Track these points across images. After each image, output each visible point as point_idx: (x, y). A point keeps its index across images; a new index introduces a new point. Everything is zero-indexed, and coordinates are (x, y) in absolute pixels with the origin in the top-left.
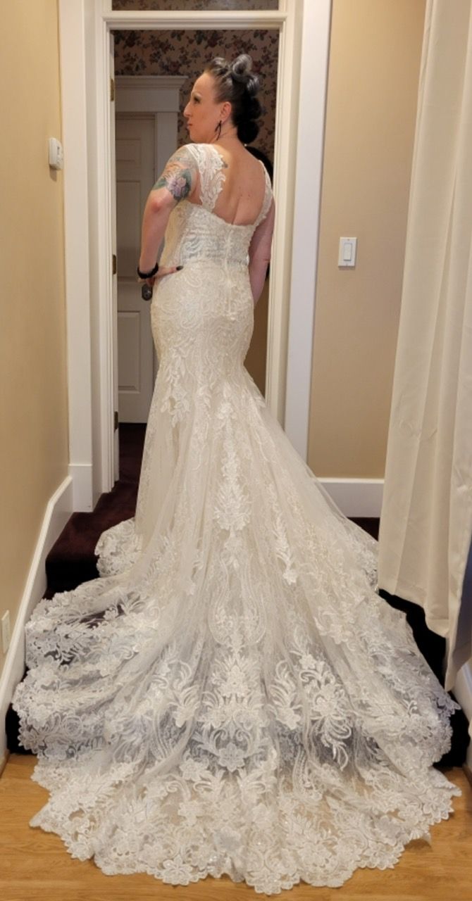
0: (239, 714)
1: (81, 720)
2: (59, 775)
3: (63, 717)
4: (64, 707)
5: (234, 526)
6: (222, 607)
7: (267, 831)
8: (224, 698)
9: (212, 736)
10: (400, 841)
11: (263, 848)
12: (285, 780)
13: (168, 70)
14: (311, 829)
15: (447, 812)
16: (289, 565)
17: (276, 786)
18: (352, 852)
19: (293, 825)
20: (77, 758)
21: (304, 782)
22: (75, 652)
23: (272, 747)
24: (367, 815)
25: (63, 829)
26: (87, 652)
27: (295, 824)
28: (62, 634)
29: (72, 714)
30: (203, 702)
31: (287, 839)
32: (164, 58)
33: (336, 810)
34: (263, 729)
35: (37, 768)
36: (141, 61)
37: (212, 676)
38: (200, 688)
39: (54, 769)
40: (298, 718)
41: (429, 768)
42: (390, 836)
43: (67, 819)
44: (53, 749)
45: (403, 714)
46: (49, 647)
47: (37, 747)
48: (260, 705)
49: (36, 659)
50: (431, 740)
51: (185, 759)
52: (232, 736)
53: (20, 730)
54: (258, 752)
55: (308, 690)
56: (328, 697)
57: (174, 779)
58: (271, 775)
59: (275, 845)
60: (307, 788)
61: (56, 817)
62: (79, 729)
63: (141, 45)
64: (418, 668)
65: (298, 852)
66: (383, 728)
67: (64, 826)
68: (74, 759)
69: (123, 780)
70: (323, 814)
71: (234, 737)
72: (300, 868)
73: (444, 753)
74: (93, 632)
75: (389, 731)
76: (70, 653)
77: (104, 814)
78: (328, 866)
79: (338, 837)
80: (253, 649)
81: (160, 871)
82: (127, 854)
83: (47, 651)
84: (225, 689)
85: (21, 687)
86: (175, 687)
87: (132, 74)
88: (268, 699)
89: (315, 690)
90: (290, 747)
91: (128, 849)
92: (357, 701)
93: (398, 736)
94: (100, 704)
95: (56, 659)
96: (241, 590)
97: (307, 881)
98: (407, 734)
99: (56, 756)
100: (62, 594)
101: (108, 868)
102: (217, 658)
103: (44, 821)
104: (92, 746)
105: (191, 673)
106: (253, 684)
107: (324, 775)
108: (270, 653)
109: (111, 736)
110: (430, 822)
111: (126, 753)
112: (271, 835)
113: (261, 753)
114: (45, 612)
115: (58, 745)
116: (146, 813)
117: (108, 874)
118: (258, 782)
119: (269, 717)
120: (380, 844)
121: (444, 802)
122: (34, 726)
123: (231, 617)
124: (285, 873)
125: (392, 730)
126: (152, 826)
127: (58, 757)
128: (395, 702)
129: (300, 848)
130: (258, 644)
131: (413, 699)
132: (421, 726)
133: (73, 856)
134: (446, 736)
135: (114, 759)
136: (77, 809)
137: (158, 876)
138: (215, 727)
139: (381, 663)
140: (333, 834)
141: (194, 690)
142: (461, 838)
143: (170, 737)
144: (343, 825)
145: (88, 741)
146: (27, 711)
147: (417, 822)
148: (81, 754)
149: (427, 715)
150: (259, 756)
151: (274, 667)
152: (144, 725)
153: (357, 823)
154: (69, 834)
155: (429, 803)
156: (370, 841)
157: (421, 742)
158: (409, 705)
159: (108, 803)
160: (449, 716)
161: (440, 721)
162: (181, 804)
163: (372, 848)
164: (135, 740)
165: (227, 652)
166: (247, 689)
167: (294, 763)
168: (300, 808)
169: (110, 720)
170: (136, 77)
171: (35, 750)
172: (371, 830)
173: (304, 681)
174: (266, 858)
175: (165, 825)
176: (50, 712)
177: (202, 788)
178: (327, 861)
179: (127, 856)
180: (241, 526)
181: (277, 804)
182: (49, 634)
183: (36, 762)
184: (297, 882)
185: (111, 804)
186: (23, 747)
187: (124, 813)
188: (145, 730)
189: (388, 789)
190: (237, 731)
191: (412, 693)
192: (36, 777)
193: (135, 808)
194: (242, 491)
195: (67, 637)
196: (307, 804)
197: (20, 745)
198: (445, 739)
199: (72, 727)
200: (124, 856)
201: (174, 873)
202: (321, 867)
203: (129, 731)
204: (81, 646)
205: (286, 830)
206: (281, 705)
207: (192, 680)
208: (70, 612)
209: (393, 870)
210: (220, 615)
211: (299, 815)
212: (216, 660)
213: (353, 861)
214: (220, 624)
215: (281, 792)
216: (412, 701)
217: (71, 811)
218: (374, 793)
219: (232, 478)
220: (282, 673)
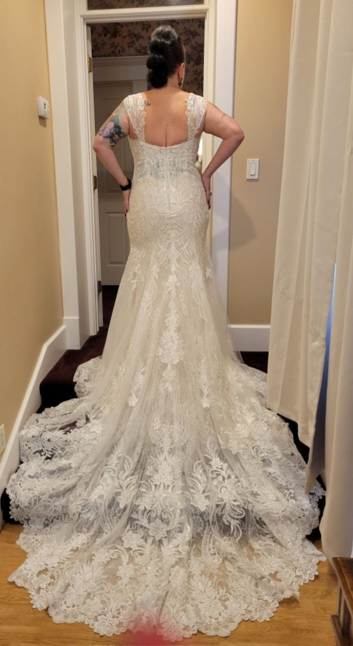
0: (165, 498)
1: (52, 502)
2: (36, 540)
3: (40, 499)
4: (41, 492)
5: (171, 361)
6: (158, 418)
7: (179, 588)
8: (156, 485)
9: (145, 514)
10: (276, 598)
11: (173, 603)
12: (196, 548)
13: (140, 52)
14: (211, 588)
15: (313, 574)
16: (206, 393)
17: (189, 553)
18: (240, 607)
19: (198, 584)
20: (50, 528)
21: (210, 550)
22: (55, 450)
23: (188, 524)
24: (252, 577)
25: (31, 584)
26: (63, 451)
27: (200, 583)
28: (46, 438)
29: (46, 498)
30: (140, 489)
31: (192, 596)
32: (137, 45)
33: (231, 572)
34: (181, 510)
35: (22, 535)
36: (122, 47)
37: (148, 469)
38: (138, 478)
39: (34, 536)
40: (207, 502)
41: (303, 540)
42: (269, 594)
43: (36, 576)
44: (34, 521)
45: (283, 500)
46: (37, 447)
47: (23, 519)
48: (180, 492)
49: (27, 456)
50: (304, 519)
51: (126, 531)
52: (159, 515)
53: (10, 507)
54: (177, 527)
55: (215, 483)
56: (230, 487)
57: (117, 548)
58: (186, 545)
59: (183, 600)
60: (211, 554)
61: (27, 574)
62: (50, 508)
63: (122, 37)
64: (297, 465)
65: (200, 607)
66: (269, 511)
67: (32, 581)
68: (48, 528)
69: (79, 547)
70: (221, 575)
71: (161, 515)
72: (198, 621)
73: (314, 528)
74: (67, 437)
75: (273, 513)
76: (51, 451)
77: (62, 573)
78: (220, 619)
79: (230, 594)
80: (179, 449)
81: (94, 622)
82: (73, 606)
83: (36, 450)
84: (157, 479)
85: (14, 476)
86: (120, 477)
87: (117, 56)
88: (186, 488)
89: (220, 483)
90: (201, 523)
91: (75, 602)
92: (249, 491)
93: (280, 516)
94: (66, 490)
95: (42, 456)
96: (173, 407)
97: (203, 631)
98: (286, 514)
99: (36, 526)
100: (50, 409)
101: (57, 619)
102: (152, 455)
103: (18, 577)
104: (61, 519)
105: (132, 466)
106: (177, 475)
107: (224, 546)
108: (191, 454)
109: (72, 514)
110: (300, 582)
111: (83, 527)
112: (181, 592)
113: (179, 527)
114: (36, 422)
115: (38, 518)
116: (92, 574)
117: (57, 622)
118: (176, 549)
119: (186, 501)
120: (260, 600)
121: (312, 567)
122: (20, 506)
123: (164, 425)
124: (187, 624)
125: (275, 512)
126: (95, 584)
127: (38, 527)
128: (277, 492)
129: (201, 603)
130: (182, 446)
131: (291, 489)
132: (296, 509)
133: (34, 607)
134: (315, 516)
135: (75, 530)
136: (43, 568)
137: (92, 625)
138: (147, 508)
139: (268, 465)
140: (227, 592)
141: (134, 480)
142: (323, 597)
143: (115, 515)
144: (234, 584)
145: (58, 516)
146: (16, 494)
147: (291, 582)
148: (54, 525)
149: (301, 500)
150: (178, 529)
151: (193, 465)
152: (97, 506)
153: (244, 584)
154: (34, 589)
155: (300, 567)
156: (253, 599)
157: (296, 520)
158: (288, 493)
159: (65, 565)
160: (318, 500)
161: (311, 505)
162: (120, 567)
163: (254, 604)
164: (90, 517)
165: (160, 450)
166: (172, 479)
167: (203, 534)
168: (205, 570)
169: (72, 503)
170: (118, 57)
171: (23, 521)
172: (254, 590)
173: (213, 476)
174: (175, 612)
175: (105, 584)
176: (31, 495)
177: (137, 553)
178: (220, 614)
179: (73, 608)
180: (176, 362)
181: (189, 566)
182: (37, 439)
183: (21, 531)
184: (195, 632)
185: (68, 565)
186: (13, 519)
187: (76, 574)
188: (97, 509)
189: (271, 556)
190: (163, 510)
191: (290, 484)
192: (20, 542)
193: (85, 570)
194: (178, 337)
195: (49, 440)
196: (211, 566)
197: (11, 517)
198: (314, 518)
199: (46, 507)
200: (71, 609)
201: (104, 625)
202: (215, 619)
203: (86, 510)
204: (59, 447)
205: (193, 588)
206: (196, 492)
207: (133, 471)
208: (53, 423)
209: (269, 622)
210: (156, 423)
211: (204, 576)
212: (151, 456)
213: (239, 615)
214: (156, 430)
215: (192, 557)
216: (290, 490)
217: (40, 569)
218: (261, 558)
219: (173, 327)
220: (198, 469)
